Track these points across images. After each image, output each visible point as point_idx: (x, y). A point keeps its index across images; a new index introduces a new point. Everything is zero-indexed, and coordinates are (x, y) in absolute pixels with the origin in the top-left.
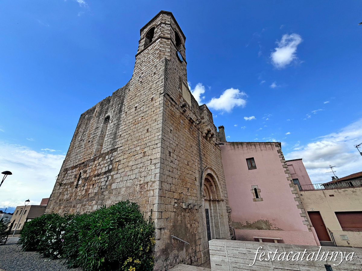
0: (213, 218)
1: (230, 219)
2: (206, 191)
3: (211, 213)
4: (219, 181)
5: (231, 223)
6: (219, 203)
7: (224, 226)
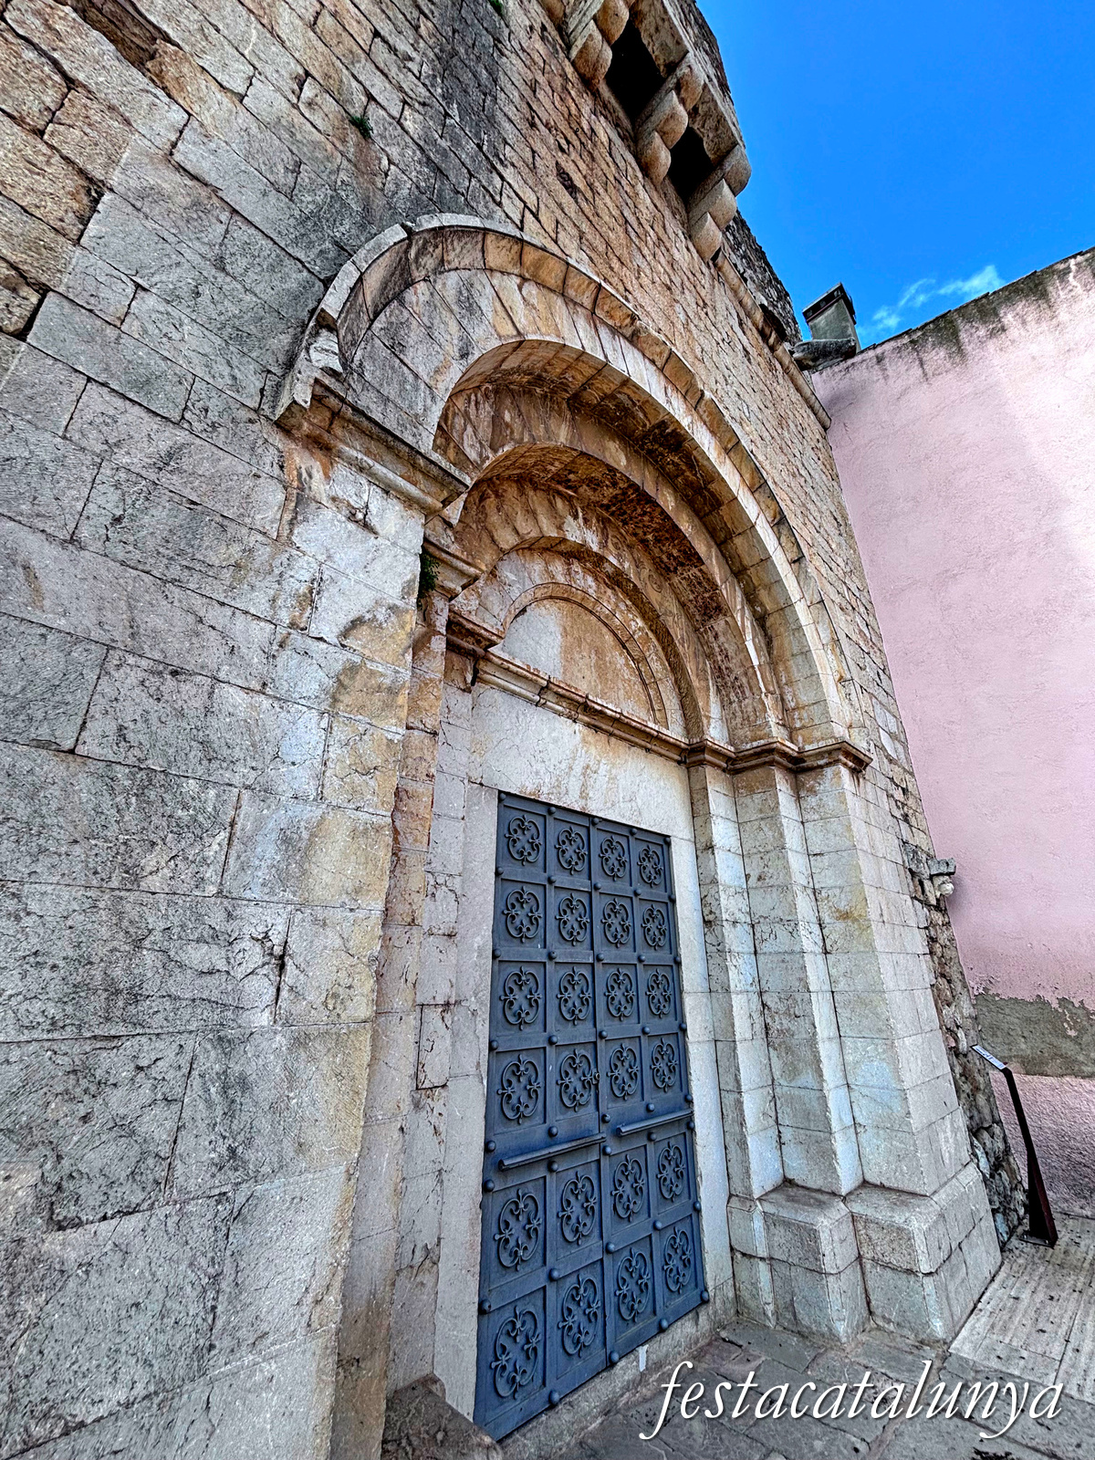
0: (736, 939)
1: (953, 972)
2: (639, 660)
3: (707, 881)
4: (801, 576)
5: (967, 1009)
6: (812, 791)
7: (885, 1036)
